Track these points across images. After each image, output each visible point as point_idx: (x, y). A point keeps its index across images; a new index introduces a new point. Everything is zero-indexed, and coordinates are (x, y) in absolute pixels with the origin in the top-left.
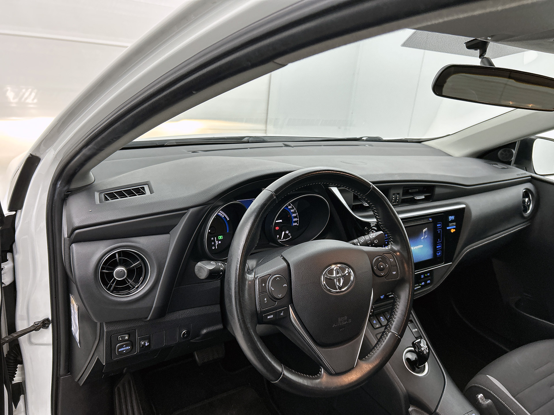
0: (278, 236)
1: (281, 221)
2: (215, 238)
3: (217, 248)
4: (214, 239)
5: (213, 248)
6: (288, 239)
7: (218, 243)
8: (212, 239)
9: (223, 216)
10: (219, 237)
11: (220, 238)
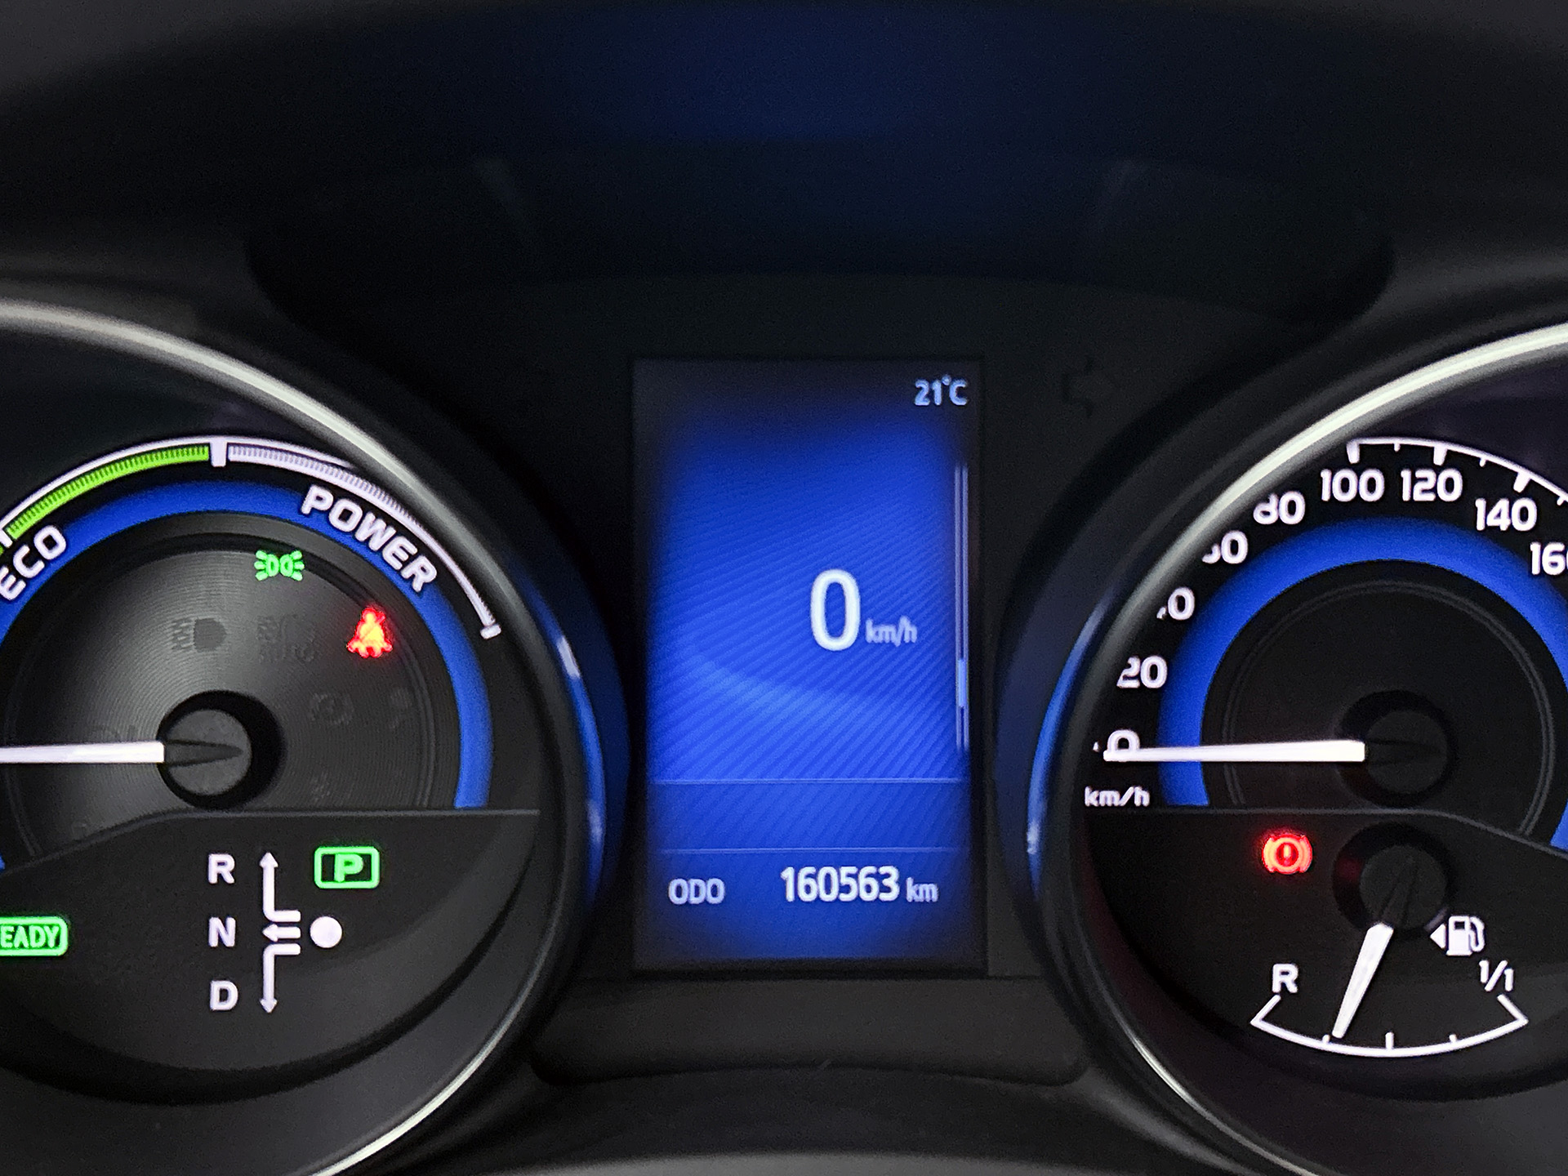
0: (1285, 976)
1: (1352, 751)
2: (269, 863)
3: (269, 1003)
4: (249, 874)
5: (223, 995)
6: (1454, 1044)
7: (306, 940)
8: (221, 866)
9: (422, 573)
10: (329, 861)
11: (340, 871)
